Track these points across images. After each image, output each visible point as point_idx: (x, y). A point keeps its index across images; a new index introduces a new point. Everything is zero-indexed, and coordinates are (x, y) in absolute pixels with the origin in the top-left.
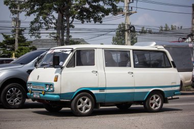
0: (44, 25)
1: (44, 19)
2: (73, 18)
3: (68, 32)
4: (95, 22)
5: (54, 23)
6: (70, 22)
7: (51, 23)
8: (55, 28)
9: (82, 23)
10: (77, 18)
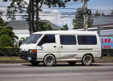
0: (18, 9)
1: (18, 4)
2: (41, 3)
3: (37, 15)
4: (60, 7)
5: (26, 8)
6: (39, 7)
7: (24, 7)
8: (27, 12)
9: (49, 7)
10: (45, 4)
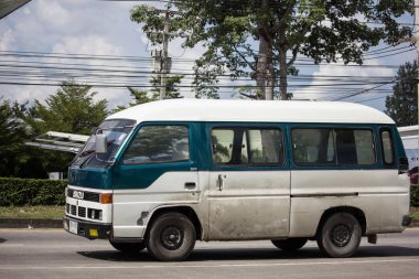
0: (225, 68)
1: (227, 53)
2: (295, 53)
3: (284, 86)
4: (346, 62)
5: (250, 64)
6: (288, 61)
7: (244, 64)
8: (254, 77)
9: (316, 63)
10: (305, 52)
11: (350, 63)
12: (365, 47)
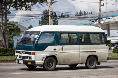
2: (9, 7)
6: (7, 9)
9: (16, 10)
10: (13, 6)
11: (27, 10)
12: (32, 5)
